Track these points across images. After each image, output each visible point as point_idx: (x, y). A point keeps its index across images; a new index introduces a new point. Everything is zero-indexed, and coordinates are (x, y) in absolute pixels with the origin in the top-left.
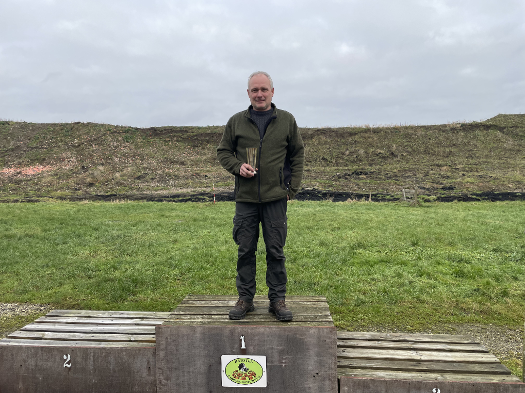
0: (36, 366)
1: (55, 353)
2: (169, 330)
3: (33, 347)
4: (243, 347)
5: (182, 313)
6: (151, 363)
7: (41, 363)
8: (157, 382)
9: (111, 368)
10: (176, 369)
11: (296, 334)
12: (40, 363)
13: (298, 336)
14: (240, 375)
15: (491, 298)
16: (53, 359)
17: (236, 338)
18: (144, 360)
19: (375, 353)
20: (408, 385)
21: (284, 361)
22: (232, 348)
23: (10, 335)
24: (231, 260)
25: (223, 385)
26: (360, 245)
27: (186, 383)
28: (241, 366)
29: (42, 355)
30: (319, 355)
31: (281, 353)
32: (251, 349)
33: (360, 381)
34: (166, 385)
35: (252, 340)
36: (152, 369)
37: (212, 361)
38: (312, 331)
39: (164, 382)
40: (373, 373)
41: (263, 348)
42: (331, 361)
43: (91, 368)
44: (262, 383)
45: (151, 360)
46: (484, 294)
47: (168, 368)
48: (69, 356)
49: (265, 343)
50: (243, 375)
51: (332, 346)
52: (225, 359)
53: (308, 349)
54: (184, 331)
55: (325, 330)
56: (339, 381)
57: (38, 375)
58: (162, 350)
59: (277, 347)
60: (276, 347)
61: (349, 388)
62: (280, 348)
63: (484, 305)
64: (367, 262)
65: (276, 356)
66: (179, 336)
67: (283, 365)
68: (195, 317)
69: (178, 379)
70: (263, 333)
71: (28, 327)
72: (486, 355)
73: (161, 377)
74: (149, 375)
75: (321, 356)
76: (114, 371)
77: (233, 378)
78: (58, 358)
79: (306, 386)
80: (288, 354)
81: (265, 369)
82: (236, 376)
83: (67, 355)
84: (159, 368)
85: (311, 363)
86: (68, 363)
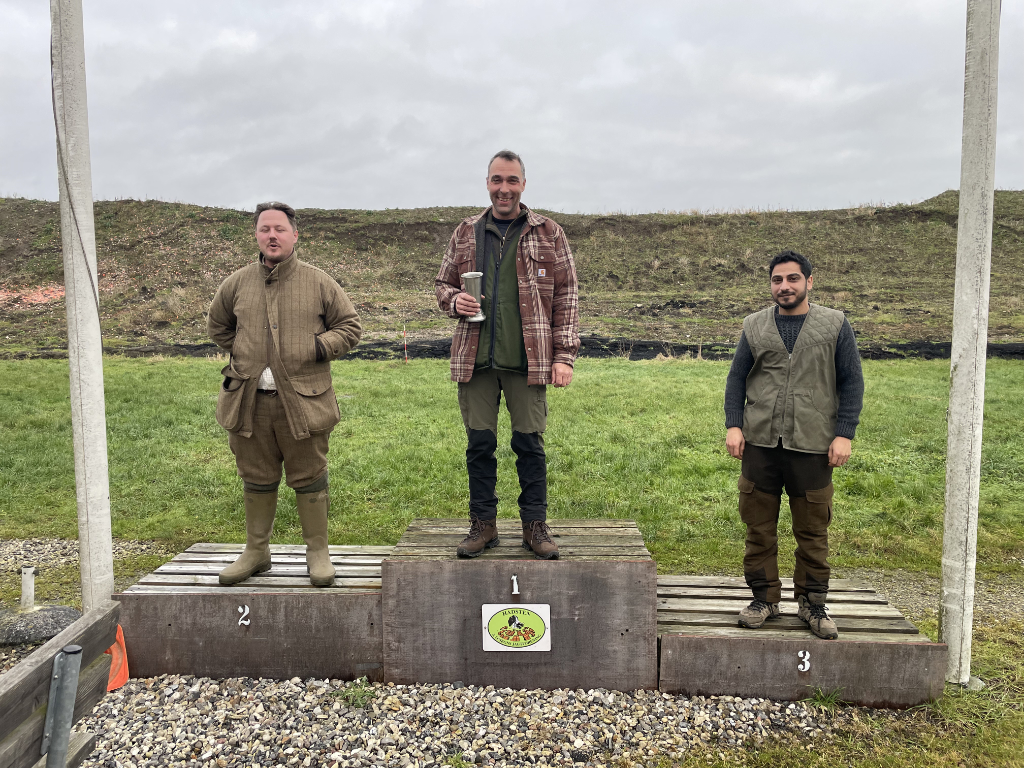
0: (194, 624)
1: (226, 603)
2: (402, 567)
3: (190, 596)
4: (516, 592)
5: (415, 544)
6: (375, 617)
7: (203, 619)
8: (384, 645)
9: (313, 624)
10: (413, 625)
11: (596, 572)
12: (200, 620)
13: (598, 575)
14: (511, 633)
15: (904, 528)
16: (221, 614)
17: (505, 579)
18: (365, 613)
19: (713, 605)
20: (761, 646)
21: (577, 613)
22: (499, 593)
23: (141, 581)
24: (458, 466)
25: (485, 649)
26: (682, 440)
27: (428, 647)
28: (512, 621)
29: (205, 608)
30: (631, 602)
31: (572, 600)
32: (528, 595)
33: (690, 640)
34: (398, 650)
35: (529, 580)
36: (375, 626)
37: (469, 613)
38: (619, 567)
39: (394, 645)
40: (710, 630)
41: (546, 593)
42: (649, 611)
43: (282, 625)
44: (544, 645)
45: (374, 613)
46: (892, 522)
47: (402, 624)
48: (247, 607)
49: (549, 586)
50: (516, 634)
51: (651, 590)
52: (488, 610)
53: (613, 594)
54: (425, 569)
55: (640, 566)
56: (659, 641)
57: (197, 639)
58: (392, 598)
59: (567, 591)
60: (565, 591)
61: (674, 651)
62: (571, 593)
63: (891, 538)
64: (697, 470)
65: (565, 606)
66: (417, 576)
67: (576, 618)
68: (436, 549)
69: (415, 641)
70: (547, 571)
71: (164, 568)
72: (883, 607)
73: (390, 638)
74: (371, 634)
75: (633, 604)
76: (318, 630)
77: (500, 638)
78: (229, 612)
79: (610, 648)
80: (583, 601)
81: (548, 625)
82: (504, 634)
83: (243, 607)
84: (387, 625)
85: (618, 615)
86: (246, 619)
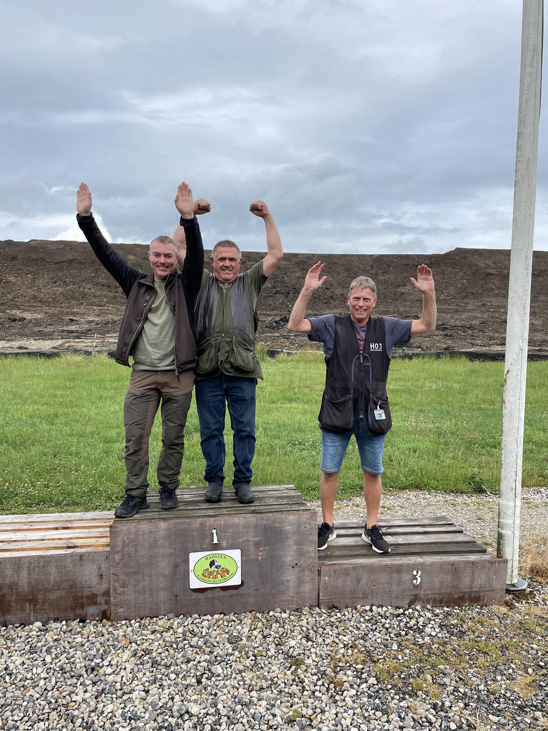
2: (126, 528)
4: (215, 541)
6: (104, 569)
8: (111, 591)
9: (52, 579)
10: (134, 573)
11: (275, 523)
13: (277, 525)
14: (211, 573)
17: (208, 533)
18: (95, 566)
20: (390, 569)
21: (260, 554)
22: (202, 544)
25: (191, 587)
27: (147, 589)
28: (212, 564)
30: (299, 543)
31: (257, 545)
32: (224, 544)
33: (341, 569)
34: (122, 593)
35: (225, 532)
36: (104, 577)
37: (178, 560)
38: (291, 518)
39: (120, 590)
41: (238, 541)
42: (311, 549)
43: (25, 581)
45: (103, 566)
47: (126, 573)
49: (241, 535)
50: (215, 574)
51: (313, 533)
52: (194, 557)
53: (287, 538)
54: (145, 529)
55: (306, 516)
56: (319, 570)
58: (117, 552)
59: (253, 539)
61: (330, 576)
62: (256, 539)
65: (252, 550)
66: (139, 535)
67: (260, 558)
69: (136, 585)
70: (238, 524)
72: (460, 535)
73: (116, 585)
74: (100, 584)
76: (57, 583)
77: (203, 578)
79: (284, 579)
80: (265, 545)
81: (239, 565)
82: (206, 575)
84: (114, 574)
85: (290, 554)
